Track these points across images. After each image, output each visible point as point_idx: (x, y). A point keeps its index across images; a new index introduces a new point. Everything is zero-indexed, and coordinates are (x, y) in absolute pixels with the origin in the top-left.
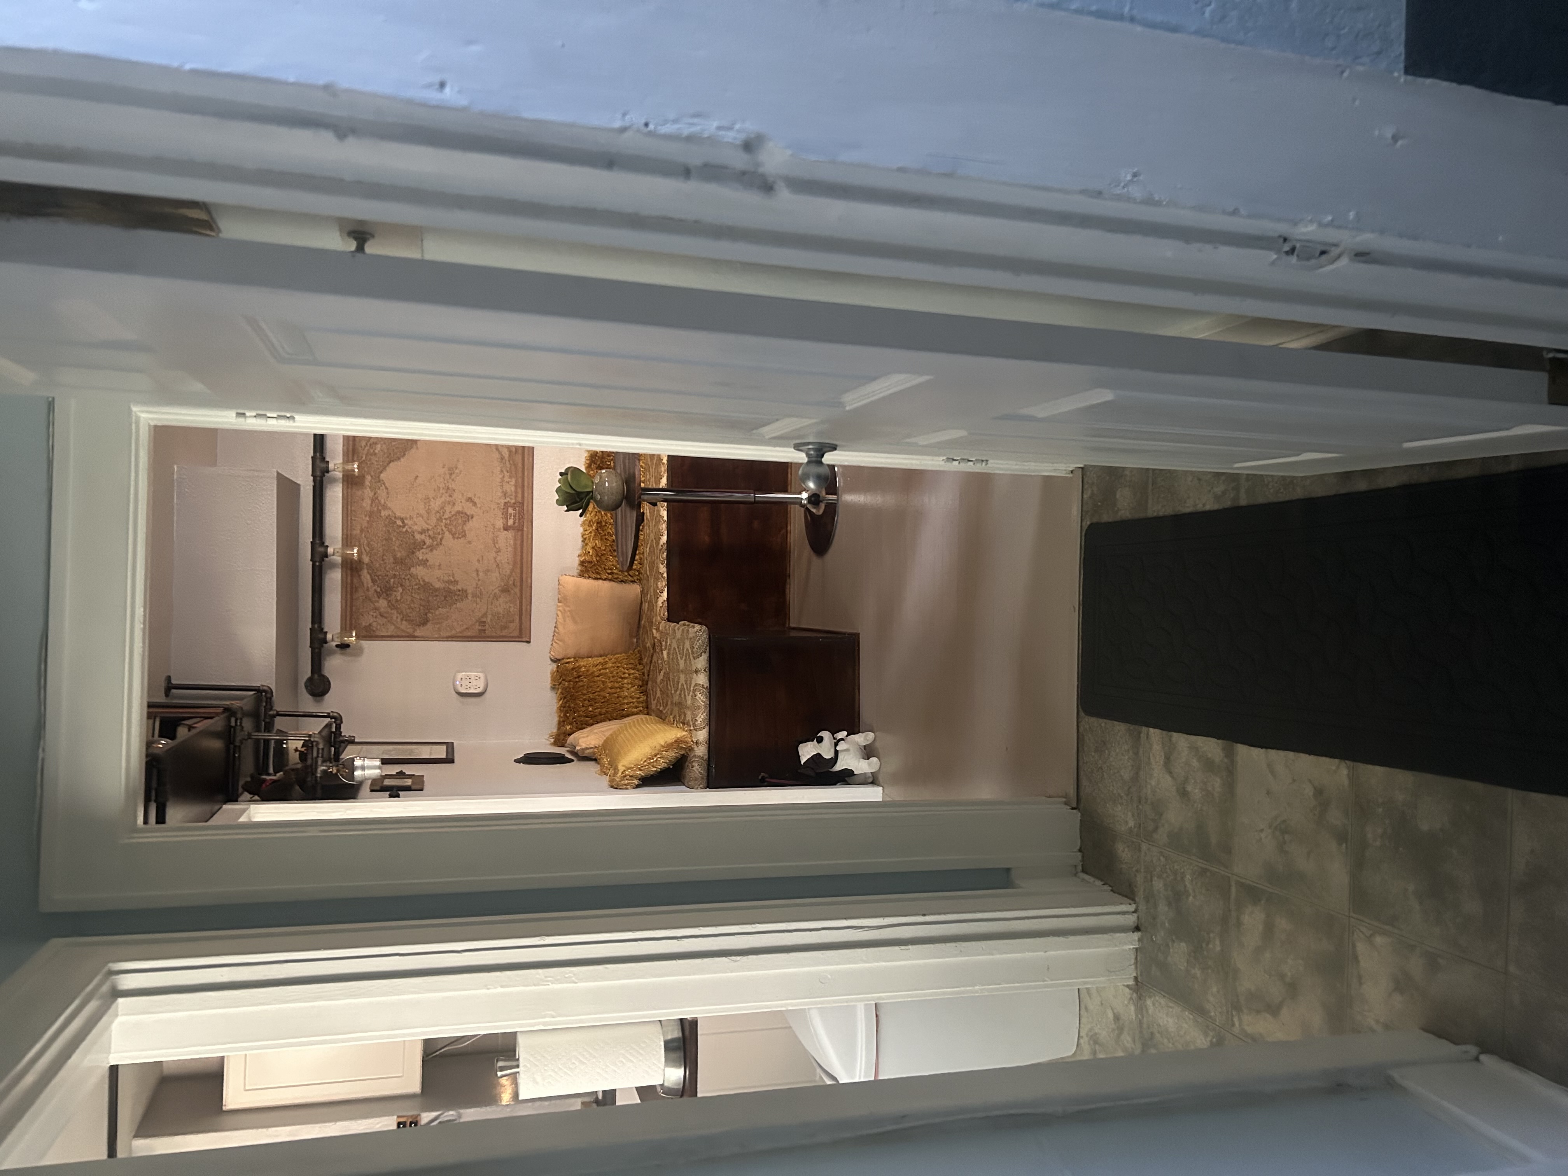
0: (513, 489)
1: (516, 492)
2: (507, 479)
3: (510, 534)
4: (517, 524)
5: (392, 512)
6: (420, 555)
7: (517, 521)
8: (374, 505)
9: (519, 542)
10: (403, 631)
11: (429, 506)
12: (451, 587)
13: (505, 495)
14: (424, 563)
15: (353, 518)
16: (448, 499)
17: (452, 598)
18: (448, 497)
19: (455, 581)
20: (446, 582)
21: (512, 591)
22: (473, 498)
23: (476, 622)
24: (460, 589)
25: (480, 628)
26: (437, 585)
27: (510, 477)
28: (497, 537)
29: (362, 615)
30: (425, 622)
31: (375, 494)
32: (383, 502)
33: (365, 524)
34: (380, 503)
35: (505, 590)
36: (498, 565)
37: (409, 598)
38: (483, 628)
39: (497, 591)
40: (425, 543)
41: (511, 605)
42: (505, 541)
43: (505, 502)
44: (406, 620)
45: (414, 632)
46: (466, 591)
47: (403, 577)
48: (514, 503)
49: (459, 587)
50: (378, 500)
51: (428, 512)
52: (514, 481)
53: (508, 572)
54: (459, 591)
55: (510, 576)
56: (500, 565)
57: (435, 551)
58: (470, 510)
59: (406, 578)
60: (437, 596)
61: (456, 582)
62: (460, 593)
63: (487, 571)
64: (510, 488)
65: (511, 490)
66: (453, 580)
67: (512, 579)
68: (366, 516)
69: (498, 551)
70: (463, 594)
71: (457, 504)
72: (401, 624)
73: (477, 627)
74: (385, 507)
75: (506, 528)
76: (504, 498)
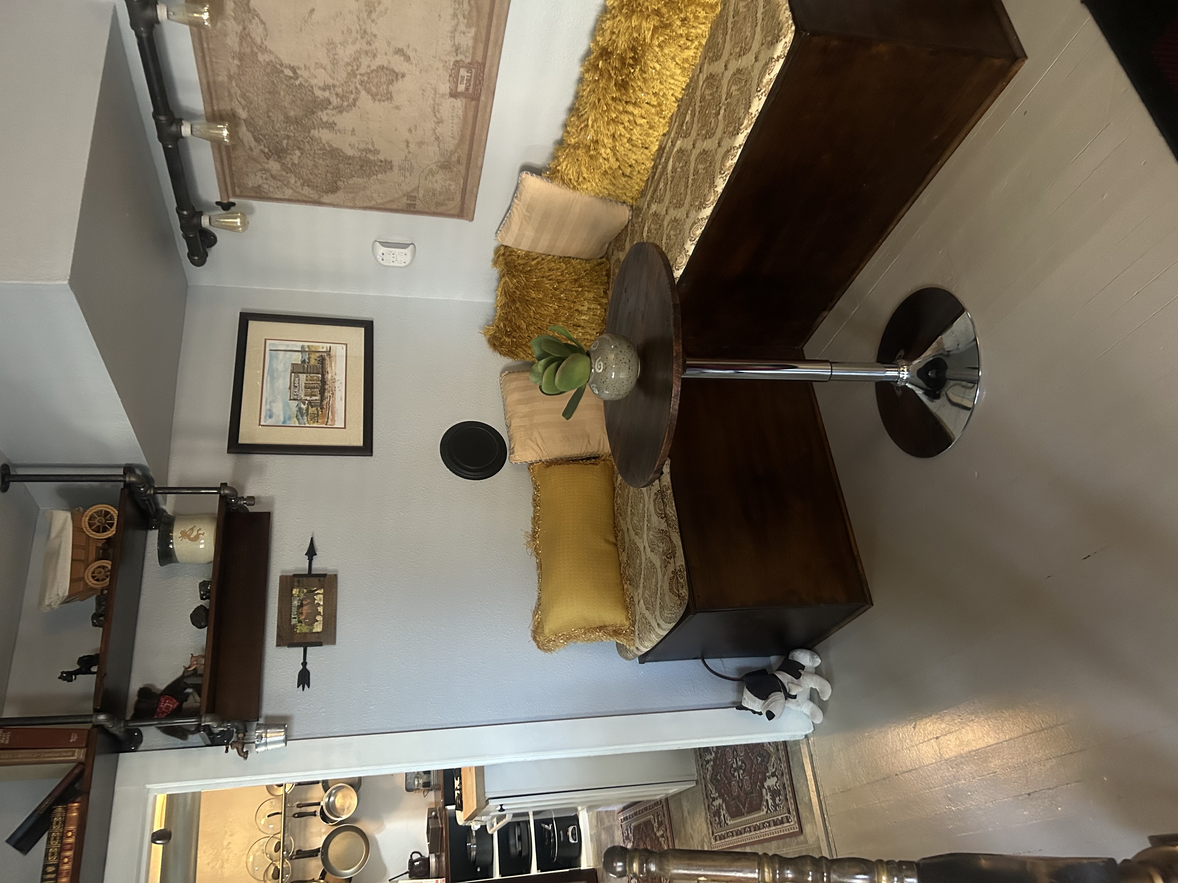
0: (471, 43)
1: (474, 48)
2: (462, 28)
3: (459, 103)
4: (471, 91)
5: (276, 57)
6: (324, 116)
7: (471, 88)
8: (244, 44)
9: (471, 114)
10: (305, 196)
11: (336, 54)
12: (371, 156)
13: (457, 50)
14: (331, 126)
15: (214, 60)
16: (366, 47)
17: (370, 168)
18: (364, 44)
19: (376, 150)
20: (363, 150)
21: (455, 169)
22: (405, 49)
23: (404, 195)
24: (383, 160)
25: (409, 202)
26: (350, 152)
27: (468, 26)
28: (438, 105)
29: (247, 175)
30: (334, 190)
31: (244, 29)
32: (258, 41)
33: (234, 70)
34: (255, 44)
35: (446, 166)
36: (437, 138)
37: (311, 163)
38: (412, 202)
39: (434, 167)
40: (330, 103)
41: (453, 183)
42: (451, 110)
43: (457, 61)
44: (308, 186)
45: (320, 198)
46: (391, 162)
47: (300, 139)
48: (470, 64)
49: (381, 157)
50: (251, 37)
51: (334, 62)
52: (473, 30)
53: (452, 147)
54: (381, 161)
55: (452, 153)
56: (441, 138)
57: (344, 113)
58: (398, 64)
59: (305, 141)
60: (350, 164)
61: (376, 152)
62: (383, 164)
63: (421, 144)
64: (466, 40)
65: (467, 45)
66: (372, 149)
67: (456, 155)
68: (233, 58)
69: (440, 122)
70: (387, 166)
71: (378, 56)
72: (302, 189)
73: (405, 200)
74: (264, 50)
75: (454, 95)
76: (454, 54)
